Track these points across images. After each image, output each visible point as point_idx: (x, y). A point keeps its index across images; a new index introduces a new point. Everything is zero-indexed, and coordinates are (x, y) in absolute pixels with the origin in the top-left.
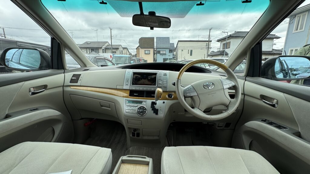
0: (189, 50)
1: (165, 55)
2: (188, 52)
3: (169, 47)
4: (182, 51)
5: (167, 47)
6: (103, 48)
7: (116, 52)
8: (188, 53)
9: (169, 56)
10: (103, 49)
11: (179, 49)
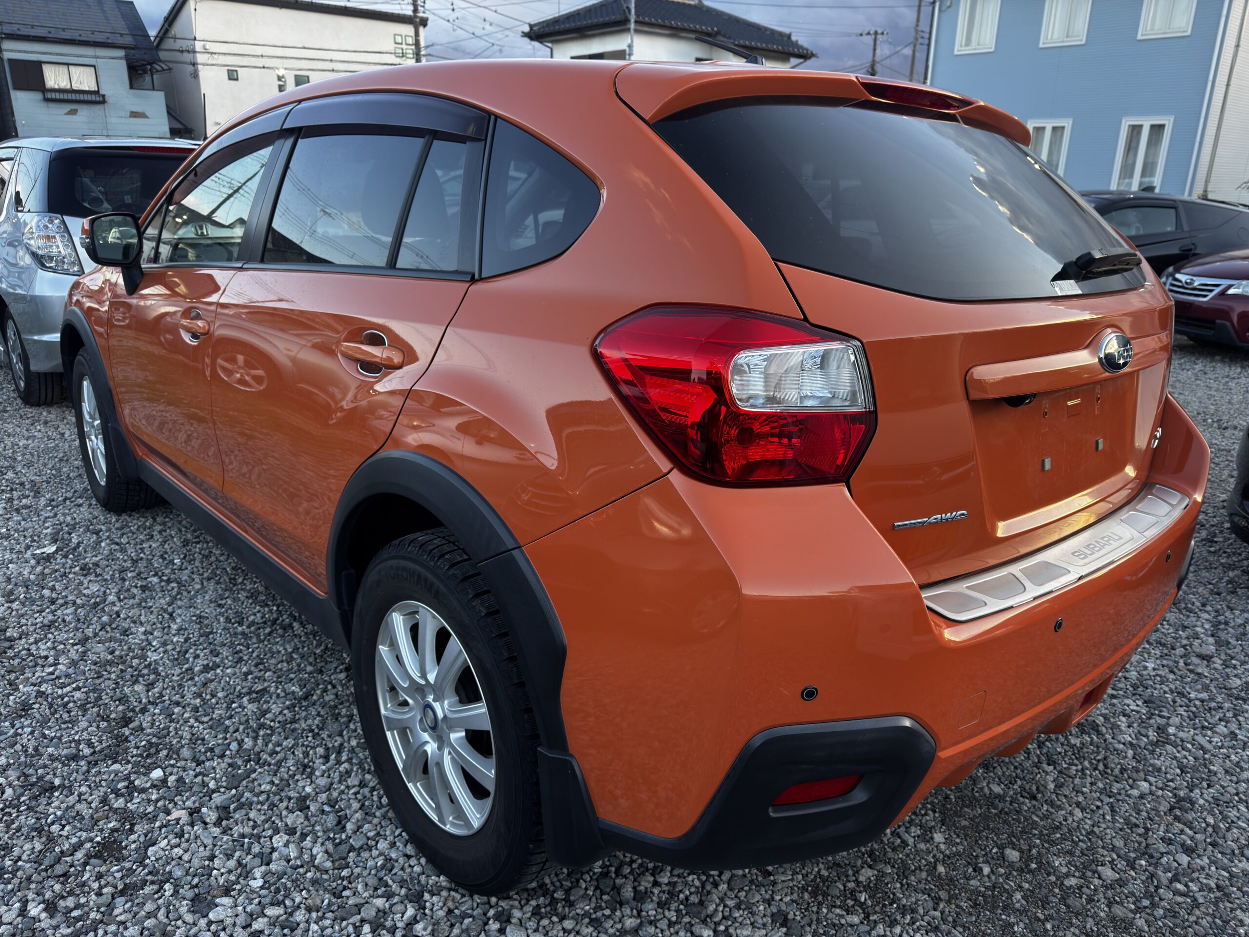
0: (281, 79)
1: (97, 110)
3: (120, 41)
4: (232, 75)
5: (100, 38)
9: (134, 115)
11: (210, 62)
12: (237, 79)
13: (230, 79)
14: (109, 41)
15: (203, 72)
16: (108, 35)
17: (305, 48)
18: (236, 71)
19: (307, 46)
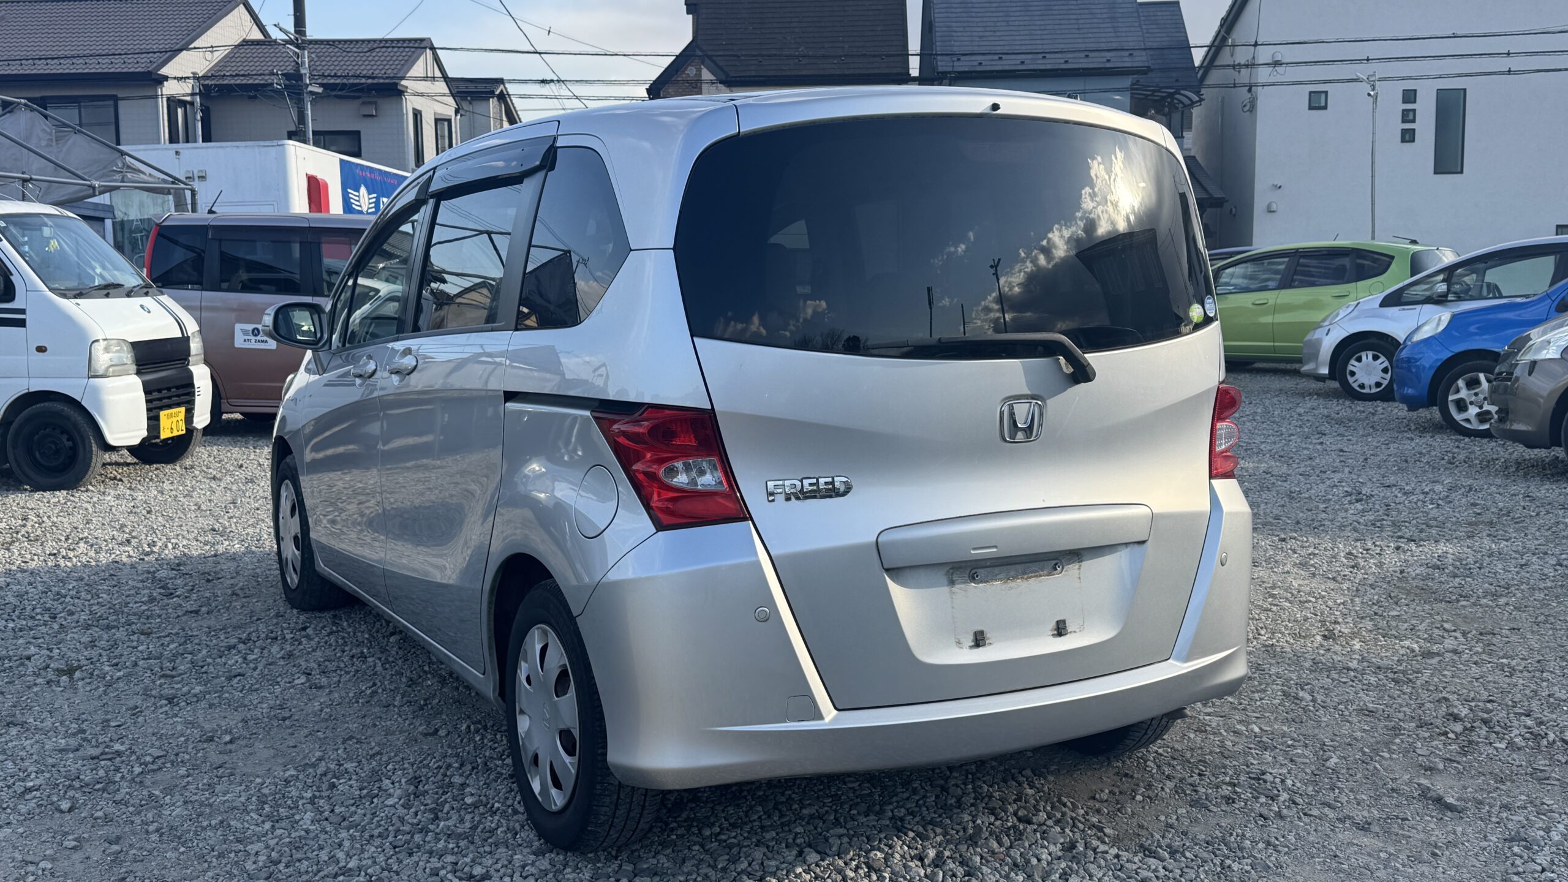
0: (1410, 96)
2: (1408, 116)
3: (1127, 62)
4: (1317, 102)
5: (1096, 61)
6: (170, 88)
7: (358, 133)
8: (1408, 136)
10: (174, 103)
11: (1272, 80)
12: (1325, 108)
13: (1311, 108)
14: (1108, 65)
15: (1265, 99)
16: (1109, 55)
17: (1455, 36)
18: (1326, 93)
19: (1459, 32)
